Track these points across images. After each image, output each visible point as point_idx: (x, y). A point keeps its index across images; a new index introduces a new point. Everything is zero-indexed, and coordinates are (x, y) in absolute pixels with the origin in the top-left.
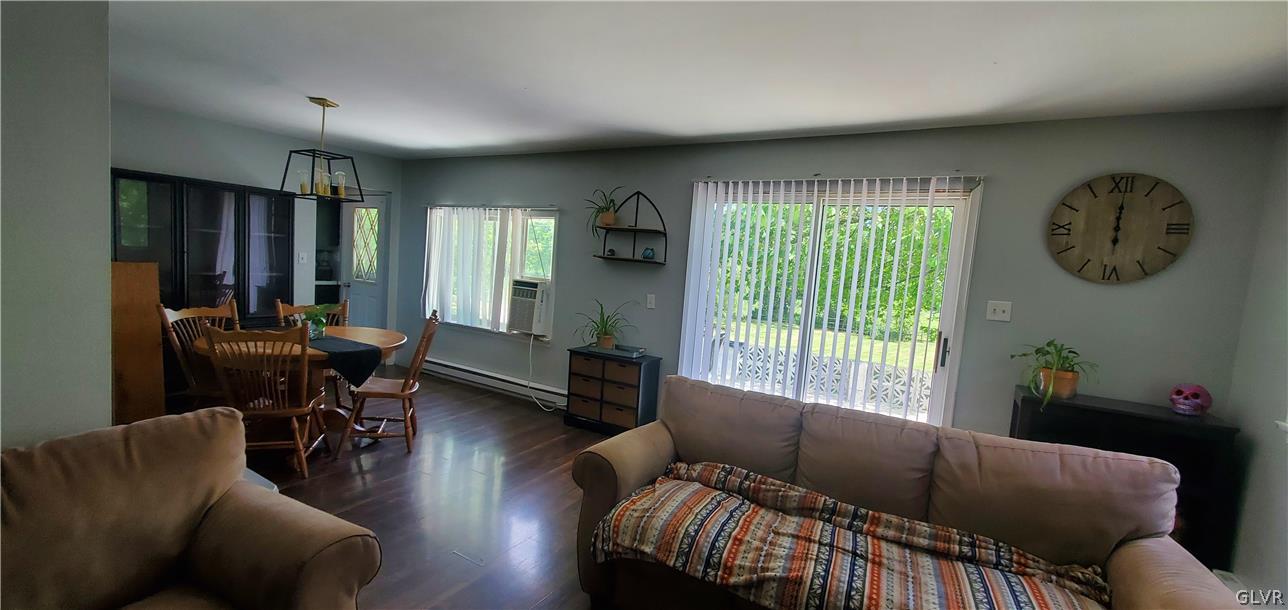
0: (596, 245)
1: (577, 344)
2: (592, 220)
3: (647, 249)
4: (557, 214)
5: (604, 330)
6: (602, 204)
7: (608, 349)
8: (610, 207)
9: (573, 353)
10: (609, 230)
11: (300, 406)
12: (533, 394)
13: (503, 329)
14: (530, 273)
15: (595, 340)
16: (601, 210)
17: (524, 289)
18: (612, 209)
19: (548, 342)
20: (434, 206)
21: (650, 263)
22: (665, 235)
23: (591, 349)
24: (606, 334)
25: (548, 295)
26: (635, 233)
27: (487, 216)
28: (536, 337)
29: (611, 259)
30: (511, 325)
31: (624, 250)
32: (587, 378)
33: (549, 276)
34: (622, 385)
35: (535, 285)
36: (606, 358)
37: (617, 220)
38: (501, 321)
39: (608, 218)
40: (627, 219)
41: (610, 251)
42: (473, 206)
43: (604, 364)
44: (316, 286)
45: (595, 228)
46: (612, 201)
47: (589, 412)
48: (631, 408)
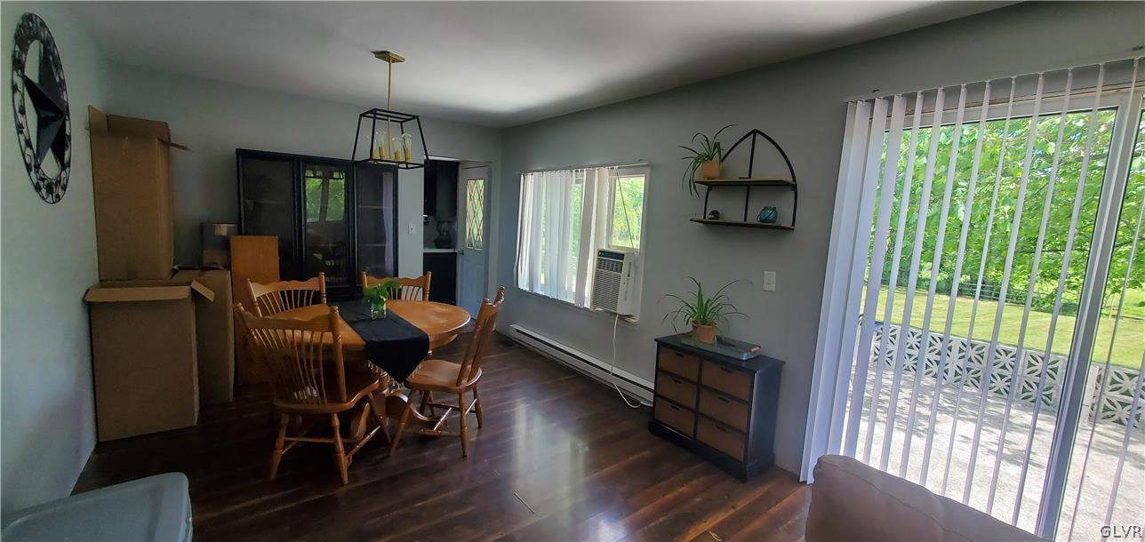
0: (694, 206)
1: (667, 331)
2: (689, 174)
3: (765, 208)
4: (648, 170)
5: (703, 316)
6: (701, 151)
7: (707, 342)
8: (714, 152)
9: (662, 344)
10: (712, 186)
11: (340, 401)
12: (616, 383)
13: (587, 305)
14: (618, 243)
15: (689, 328)
16: (701, 159)
17: (610, 260)
18: (716, 157)
19: (635, 324)
20: (527, 171)
21: (769, 228)
22: (794, 187)
23: (685, 341)
24: (705, 322)
25: (636, 268)
26: (748, 187)
27: (574, 179)
28: (622, 317)
29: (714, 223)
30: (595, 301)
31: (732, 209)
32: (678, 379)
33: (636, 244)
34: (725, 397)
35: (621, 256)
36: (703, 356)
37: (723, 173)
38: (586, 295)
39: (712, 170)
40: (737, 168)
41: (713, 213)
42: (561, 169)
43: (700, 367)
44: (424, 254)
45: (693, 184)
46: (717, 145)
47: (679, 422)
48: (740, 431)
